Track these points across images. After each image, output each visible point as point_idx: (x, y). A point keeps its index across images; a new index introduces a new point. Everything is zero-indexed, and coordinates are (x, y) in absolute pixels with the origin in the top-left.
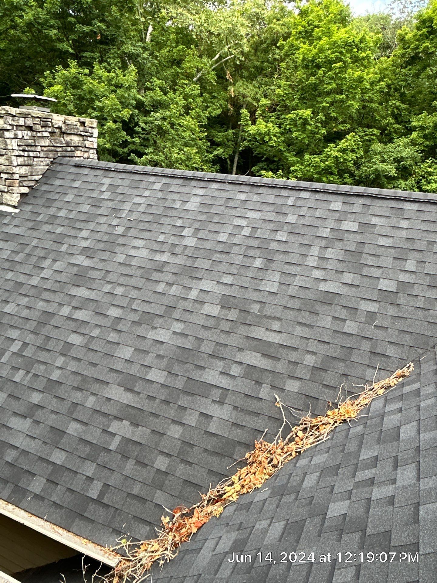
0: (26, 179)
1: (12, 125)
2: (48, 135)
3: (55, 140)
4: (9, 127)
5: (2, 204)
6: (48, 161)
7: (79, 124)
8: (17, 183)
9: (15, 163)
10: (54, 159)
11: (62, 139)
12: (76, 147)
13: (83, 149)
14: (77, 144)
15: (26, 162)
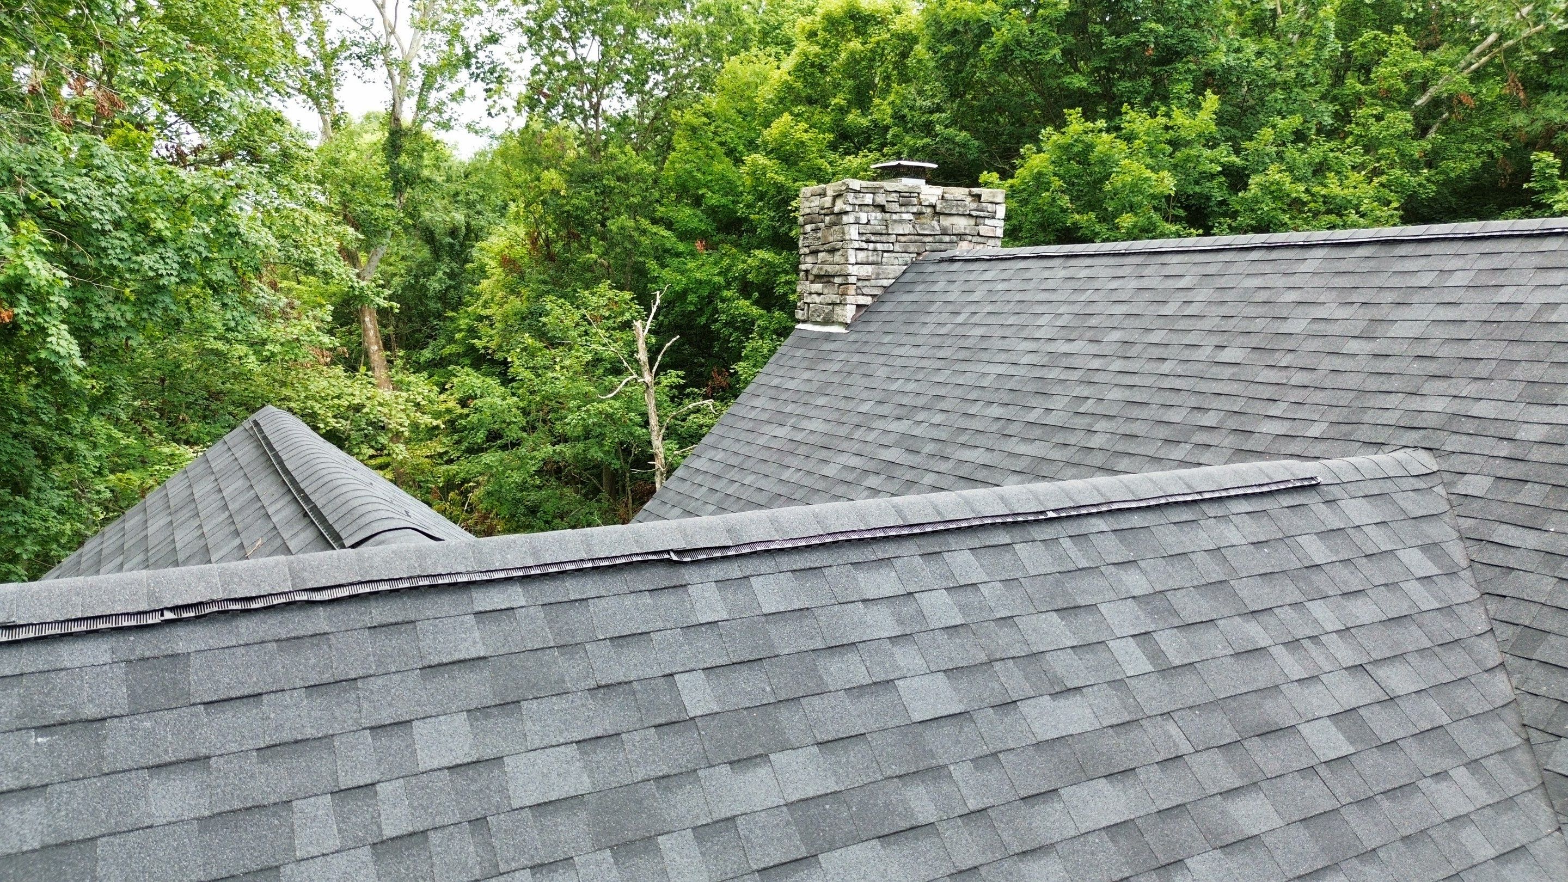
0: (867, 283)
1: (854, 205)
2: (911, 217)
3: (922, 225)
4: (849, 208)
5: (827, 322)
6: (908, 258)
7: (969, 199)
8: (852, 289)
9: (852, 260)
10: (918, 254)
11: (935, 223)
12: (961, 236)
13: (974, 239)
14: (962, 231)
15: (871, 259)
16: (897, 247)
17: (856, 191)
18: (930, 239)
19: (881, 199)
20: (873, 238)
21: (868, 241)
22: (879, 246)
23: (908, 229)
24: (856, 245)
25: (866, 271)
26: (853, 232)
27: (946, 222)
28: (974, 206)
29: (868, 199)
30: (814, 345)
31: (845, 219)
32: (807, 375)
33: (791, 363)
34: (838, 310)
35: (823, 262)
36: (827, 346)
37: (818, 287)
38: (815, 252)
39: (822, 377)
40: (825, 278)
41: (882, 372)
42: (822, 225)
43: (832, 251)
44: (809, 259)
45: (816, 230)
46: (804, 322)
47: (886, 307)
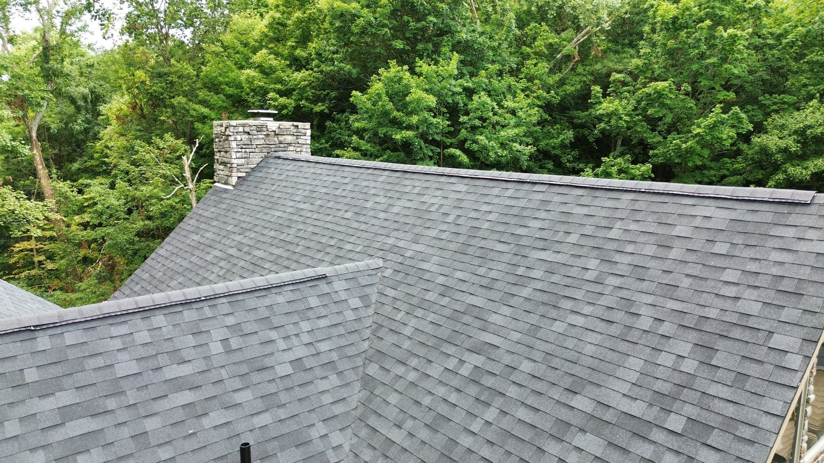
0: (243, 167)
1: (234, 132)
2: (263, 137)
3: (269, 140)
4: (231, 134)
5: (226, 183)
6: (263, 155)
7: (293, 127)
8: (235, 170)
9: (234, 157)
10: (268, 153)
11: (276, 139)
12: (289, 144)
13: (296, 145)
14: (290, 142)
15: (244, 156)
16: (257, 150)
17: (234, 126)
18: (274, 146)
19: (247, 129)
20: (244, 147)
21: (241, 148)
22: (248, 150)
23: (262, 142)
24: (236, 150)
25: (243, 161)
26: (234, 144)
27: (281, 138)
28: (295, 130)
29: (241, 129)
30: (219, 194)
31: (230, 138)
32: (213, 209)
33: (209, 203)
34: (230, 178)
35: (223, 157)
36: (225, 196)
37: (221, 167)
38: (220, 151)
39: (218, 211)
40: (224, 164)
41: (240, 211)
42: (222, 140)
43: (226, 152)
44: (218, 154)
45: (220, 141)
46: (218, 182)
47: (250, 178)
